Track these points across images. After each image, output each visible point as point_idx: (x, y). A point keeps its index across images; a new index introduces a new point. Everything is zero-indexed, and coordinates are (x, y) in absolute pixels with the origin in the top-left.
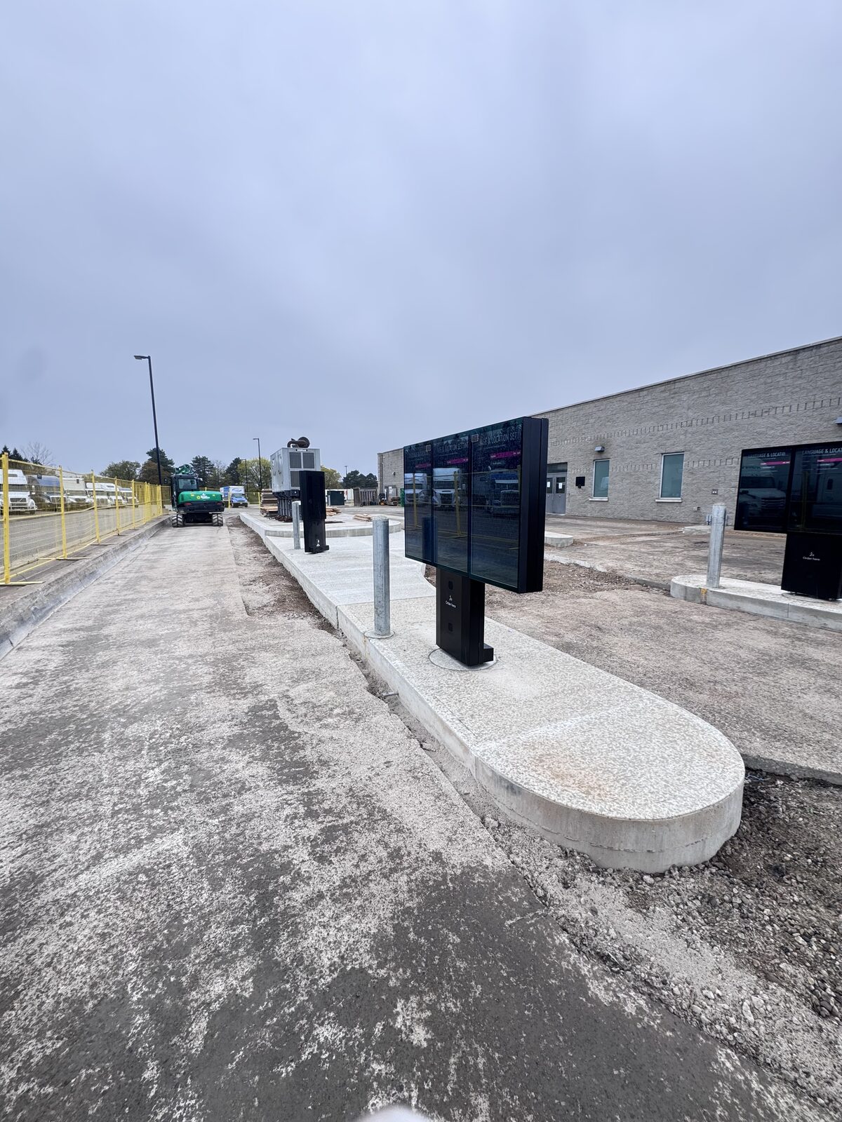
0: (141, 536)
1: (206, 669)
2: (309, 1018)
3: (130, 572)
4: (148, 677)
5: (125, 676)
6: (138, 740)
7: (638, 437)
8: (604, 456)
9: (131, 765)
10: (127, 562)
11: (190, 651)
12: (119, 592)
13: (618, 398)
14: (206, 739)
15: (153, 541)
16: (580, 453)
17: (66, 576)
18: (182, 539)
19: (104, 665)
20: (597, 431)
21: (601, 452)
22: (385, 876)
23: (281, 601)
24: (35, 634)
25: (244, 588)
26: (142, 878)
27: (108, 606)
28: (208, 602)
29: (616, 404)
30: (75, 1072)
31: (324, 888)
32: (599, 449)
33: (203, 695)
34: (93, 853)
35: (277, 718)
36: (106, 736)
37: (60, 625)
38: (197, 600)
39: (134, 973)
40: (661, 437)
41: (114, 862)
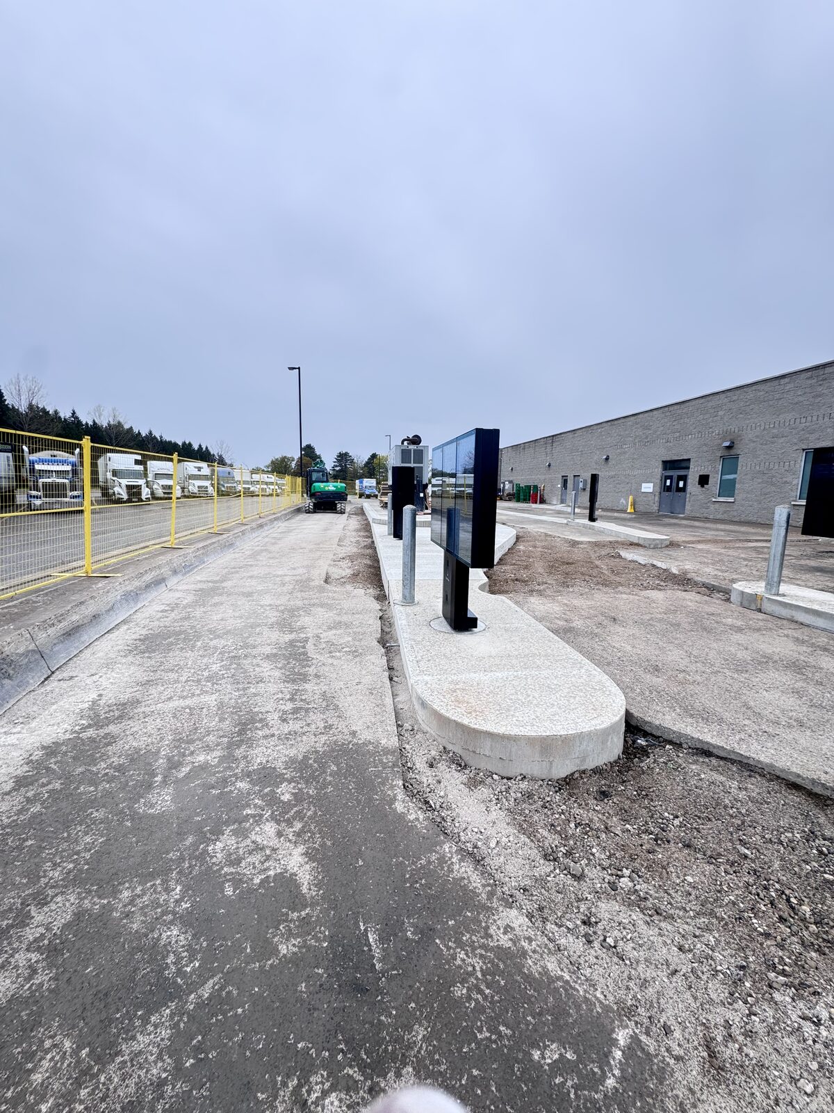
0: (276, 519)
1: (276, 614)
2: (237, 778)
3: (258, 546)
4: (237, 614)
5: (224, 612)
6: (216, 648)
7: (775, 431)
8: (733, 452)
9: (205, 660)
10: (260, 539)
11: (272, 602)
12: (245, 559)
13: (754, 388)
14: (253, 654)
15: (286, 524)
16: (705, 449)
17: (211, 544)
18: (307, 523)
19: (215, 605)
20: (727, 424)
21: (729, 448)
22: (315, 735)
23: (355, 575)
24: (182, 582)
25: (332, 563)
26: (188, 710)
27: (234, 568)
28: (300, 571)
29: (751, 394)
30: (129, 771)
31: (276, 733)
32: (727, 444)
33: (266, 629)
34: (169, 696)
35: (304, 647)
36: (199, 644)
37: (199, 578)
38: (294, 569)
39: (167, 745)
40: (803, 430)
41: (177, 702)
